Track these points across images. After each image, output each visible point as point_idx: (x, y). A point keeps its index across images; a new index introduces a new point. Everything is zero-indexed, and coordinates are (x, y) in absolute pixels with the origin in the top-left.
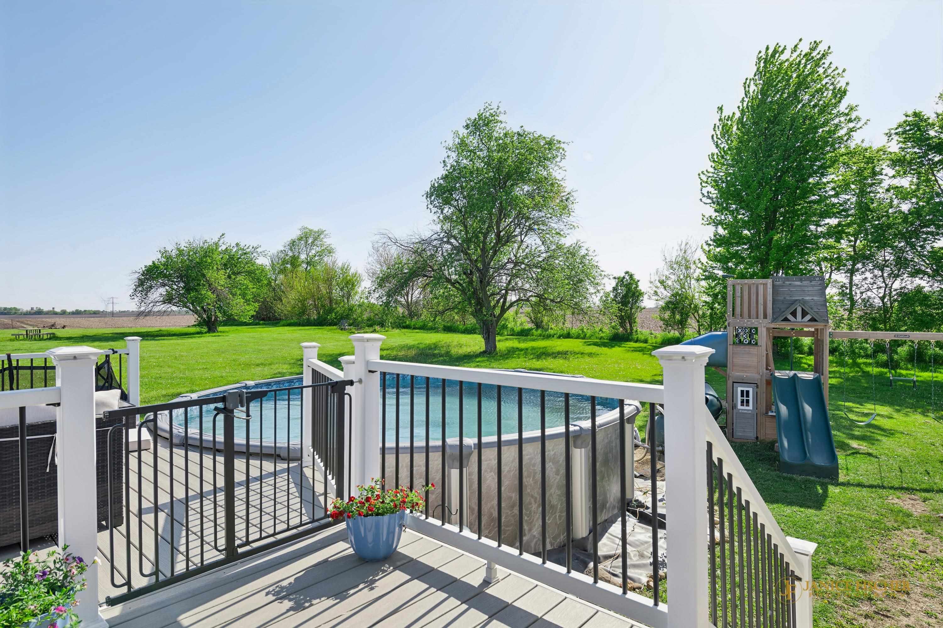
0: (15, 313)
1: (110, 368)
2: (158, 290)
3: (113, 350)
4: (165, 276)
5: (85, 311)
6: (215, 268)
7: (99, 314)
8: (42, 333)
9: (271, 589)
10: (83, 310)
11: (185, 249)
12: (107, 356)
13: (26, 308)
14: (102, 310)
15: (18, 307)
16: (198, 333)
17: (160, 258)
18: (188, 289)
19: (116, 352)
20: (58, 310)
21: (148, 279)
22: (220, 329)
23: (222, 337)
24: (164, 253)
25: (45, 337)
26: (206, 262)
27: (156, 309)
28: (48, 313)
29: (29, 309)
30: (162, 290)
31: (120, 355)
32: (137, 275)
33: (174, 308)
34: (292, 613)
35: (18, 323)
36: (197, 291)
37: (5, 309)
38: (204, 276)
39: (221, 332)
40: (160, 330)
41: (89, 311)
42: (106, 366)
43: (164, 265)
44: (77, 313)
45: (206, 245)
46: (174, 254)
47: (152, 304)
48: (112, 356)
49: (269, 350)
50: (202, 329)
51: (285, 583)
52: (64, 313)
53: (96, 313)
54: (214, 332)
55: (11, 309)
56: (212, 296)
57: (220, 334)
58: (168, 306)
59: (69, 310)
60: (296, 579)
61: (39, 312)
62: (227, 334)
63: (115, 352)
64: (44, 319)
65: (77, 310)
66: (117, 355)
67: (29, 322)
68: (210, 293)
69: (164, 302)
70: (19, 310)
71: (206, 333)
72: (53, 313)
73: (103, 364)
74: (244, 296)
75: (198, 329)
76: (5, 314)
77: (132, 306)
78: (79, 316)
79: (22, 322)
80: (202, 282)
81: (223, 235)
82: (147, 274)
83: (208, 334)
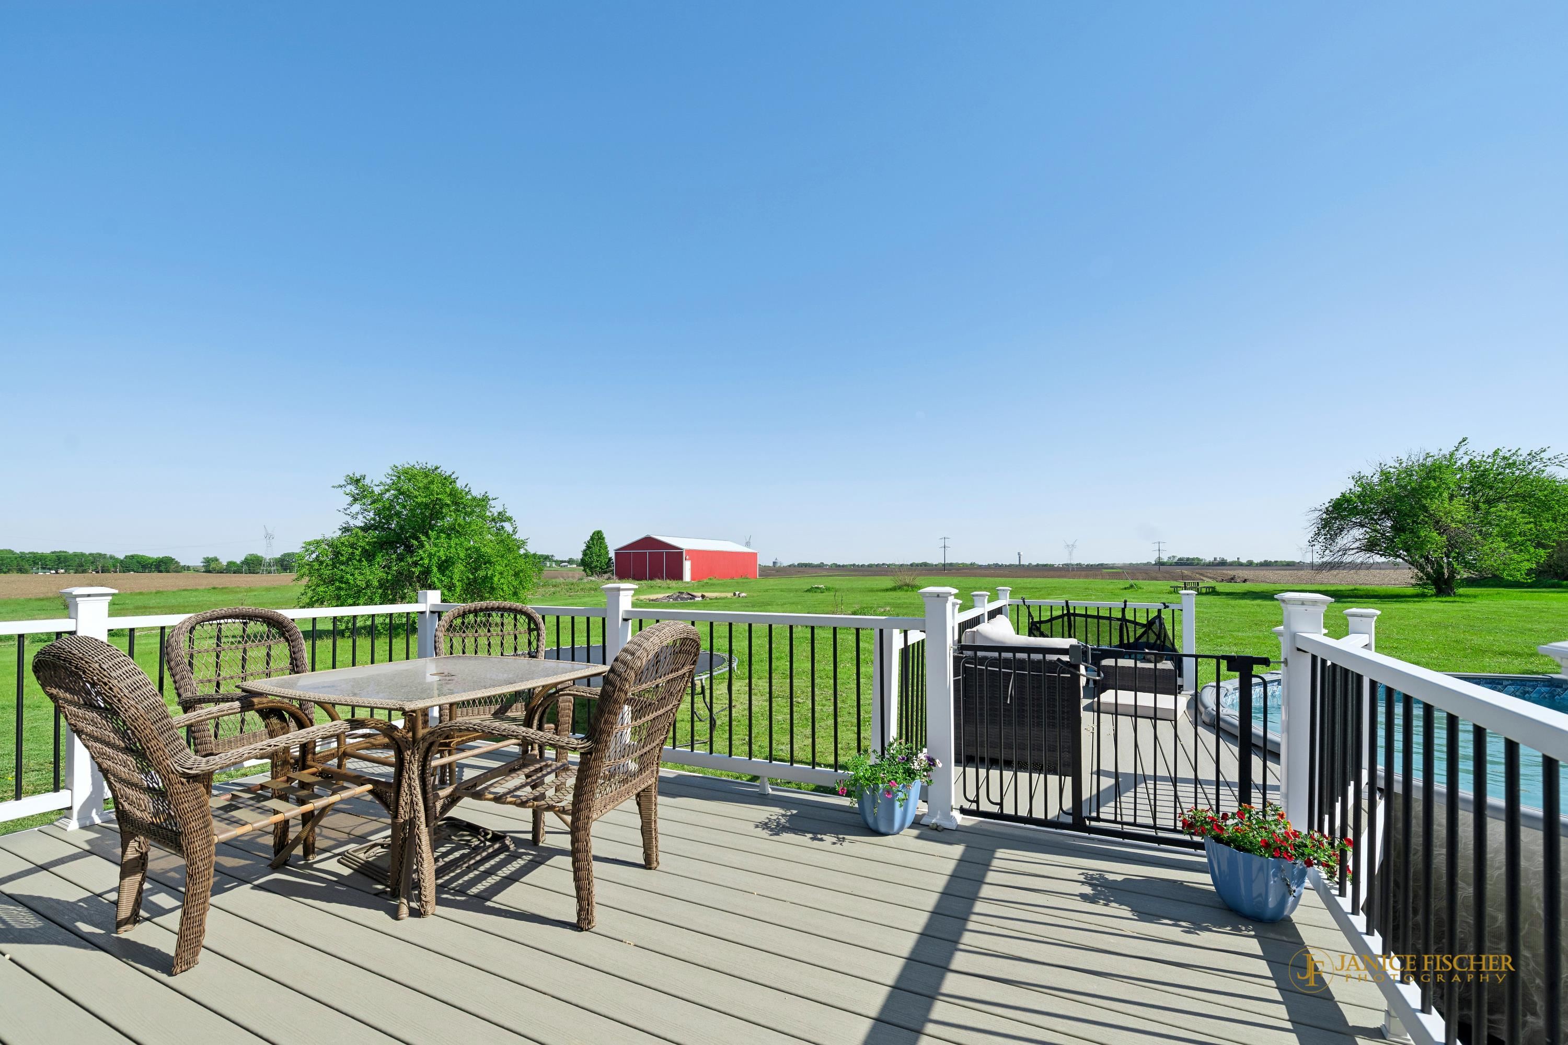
0: (1198, 564)
1: (1161, 624)
2: (1351, 532)
3: (1164, 604)
4: (1362, 512)
5: (1276, 562)
6: (1445, 495)
7: (1294, 565)
8: (1200, 586)
9: (1091, 872)
10: (1273, 561)
11: (1392, 470)
12: (1159, 611)
13: (1209, 558)
14: (1298, 561)
15: (1201, 557)
16: (1417, 596)
17: (1352, 487)
18: (1398, 529)
19: (1168, 607)
20: (1244, 560)
21: (1336, 519)
22: (1461, 591)
23: (1460, 604)
24: (1358, 480)
25: (1204, 590)
26: (1428, 487)
27: (1347, 559)
28: (1232, 564)
29: (1212, 559)
30: (1357, 533)
31: (1173, 610)
32: (1317, 514)
33: (1378, 559)
34: (1078, 898)
35: (1197, 576)
36: (1412, 532)
37: (1188, 559)
38: (1425, 509)
39: (1460, 596)
40: (1355, 589)
41: (1281, 562)
42: (1157, 621)
43: (1359, 497)
44: (1266, 565)
45: (1429, 462)
46: (1376, 479)
47: (1340, 553)
48: (1163, 610)
49: (1549, 631)
50: (1426, 591)
51: (1111, 877)
52: (1250, 564)
53: (1290, 565)
54: (1449, 595)
55: (1193, 559)
56: (1438, 538)
57: (1457, 599)
58: (1368, 555)
59: (1256, 560)
60: (1125, 879)
61: (1223, 563)
62: (1473, 600)
63: (1166, 607)
64: (1224, 571)
65: (1265, 561)
66: (1169, 611)
67: (1209, 575)
68: (1435, 534)
69: (1360, 549)
70: (1201, 560)
71: (1432, 596)
72: (1238, 564)
73: (1155, 618)
74: (1506, 536)
75: (1418, 590)
76: (1188, 565)
77: (1313, 556)
78: (1268, 568)
79: (1201, 574)
80: (1422, 517)
81: (1464, 440)
82: (1332, 512)
83: (1434, 599)
